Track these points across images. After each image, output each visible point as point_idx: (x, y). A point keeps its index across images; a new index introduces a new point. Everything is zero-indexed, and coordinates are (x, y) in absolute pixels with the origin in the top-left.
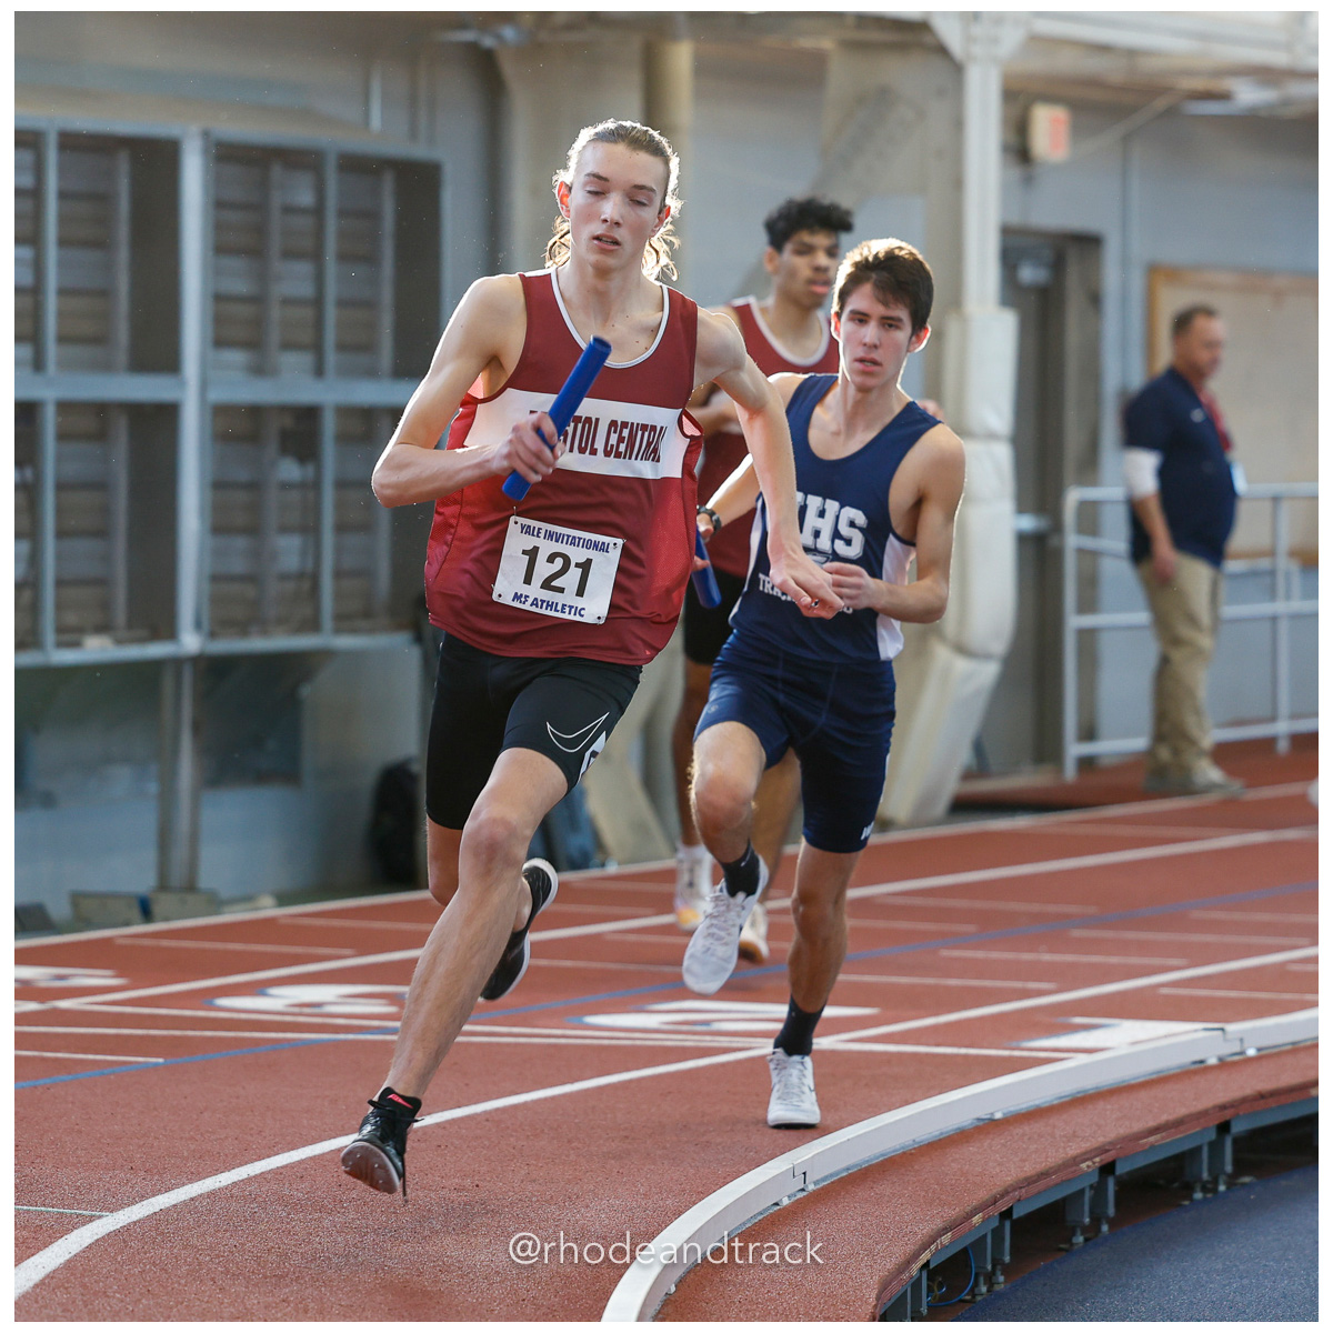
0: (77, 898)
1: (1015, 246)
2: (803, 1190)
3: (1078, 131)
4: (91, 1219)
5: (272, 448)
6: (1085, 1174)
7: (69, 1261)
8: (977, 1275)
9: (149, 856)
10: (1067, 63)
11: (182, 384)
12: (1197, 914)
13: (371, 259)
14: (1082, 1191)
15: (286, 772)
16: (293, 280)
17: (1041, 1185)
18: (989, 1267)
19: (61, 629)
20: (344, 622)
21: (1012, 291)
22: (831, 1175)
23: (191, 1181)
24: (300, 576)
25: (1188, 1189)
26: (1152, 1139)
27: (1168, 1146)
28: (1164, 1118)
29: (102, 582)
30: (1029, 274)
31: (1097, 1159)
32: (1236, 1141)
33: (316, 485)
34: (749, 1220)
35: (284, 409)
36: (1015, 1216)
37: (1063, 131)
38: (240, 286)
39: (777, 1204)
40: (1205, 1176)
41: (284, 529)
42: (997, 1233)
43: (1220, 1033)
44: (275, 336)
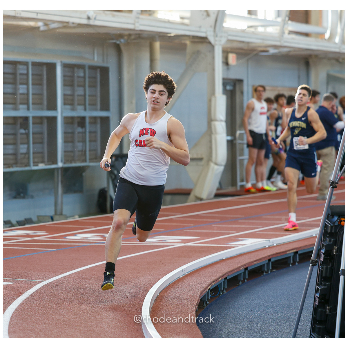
0: (38, 217)
1: (225, 82)
2: (185, 274)
3: (238, 59)
4: (41, 282)
5: (76, 125)
6: (242, 270)
7: (37, 291)
8: (220, 291)
9: (53, 208)
10: (235, 45)
11: (57, 113)
12: (264, 217)
13: (95, 86)
14: (241, 274)
15: (80, 190)
16: (80, 91)
17: (233, 272)
18: (222, 289)
19: (34, 162)
20: (91, 160)
21: (225, 91)
22: (190, 271)
23: (61, 274)
24: (82, 151)
25: (263, 272)
26: (255, 263)
27: (258, 264)
28: (258, 258)
29: (42, 153)
30: (228, 88)
31: (244, 267)
32: (272, 263)
33: (85, 132)
34: (174, 280)
35: (78, 117)
36: (228, 279)
37: (235, 58)
38: (69, 92)
39: (179, 277)
40: (266, 270)
41: (79, 142)
42: (224, 282)
43: (268, 241)
44: (76, 103)
